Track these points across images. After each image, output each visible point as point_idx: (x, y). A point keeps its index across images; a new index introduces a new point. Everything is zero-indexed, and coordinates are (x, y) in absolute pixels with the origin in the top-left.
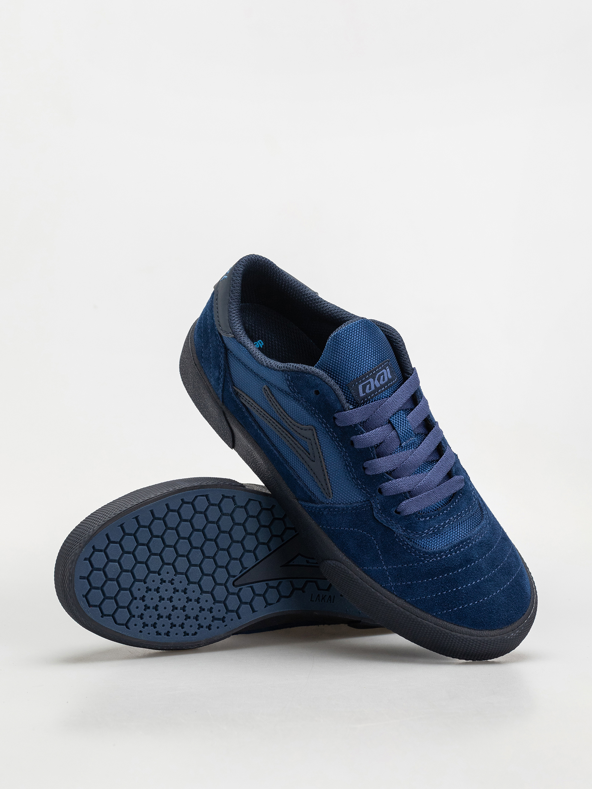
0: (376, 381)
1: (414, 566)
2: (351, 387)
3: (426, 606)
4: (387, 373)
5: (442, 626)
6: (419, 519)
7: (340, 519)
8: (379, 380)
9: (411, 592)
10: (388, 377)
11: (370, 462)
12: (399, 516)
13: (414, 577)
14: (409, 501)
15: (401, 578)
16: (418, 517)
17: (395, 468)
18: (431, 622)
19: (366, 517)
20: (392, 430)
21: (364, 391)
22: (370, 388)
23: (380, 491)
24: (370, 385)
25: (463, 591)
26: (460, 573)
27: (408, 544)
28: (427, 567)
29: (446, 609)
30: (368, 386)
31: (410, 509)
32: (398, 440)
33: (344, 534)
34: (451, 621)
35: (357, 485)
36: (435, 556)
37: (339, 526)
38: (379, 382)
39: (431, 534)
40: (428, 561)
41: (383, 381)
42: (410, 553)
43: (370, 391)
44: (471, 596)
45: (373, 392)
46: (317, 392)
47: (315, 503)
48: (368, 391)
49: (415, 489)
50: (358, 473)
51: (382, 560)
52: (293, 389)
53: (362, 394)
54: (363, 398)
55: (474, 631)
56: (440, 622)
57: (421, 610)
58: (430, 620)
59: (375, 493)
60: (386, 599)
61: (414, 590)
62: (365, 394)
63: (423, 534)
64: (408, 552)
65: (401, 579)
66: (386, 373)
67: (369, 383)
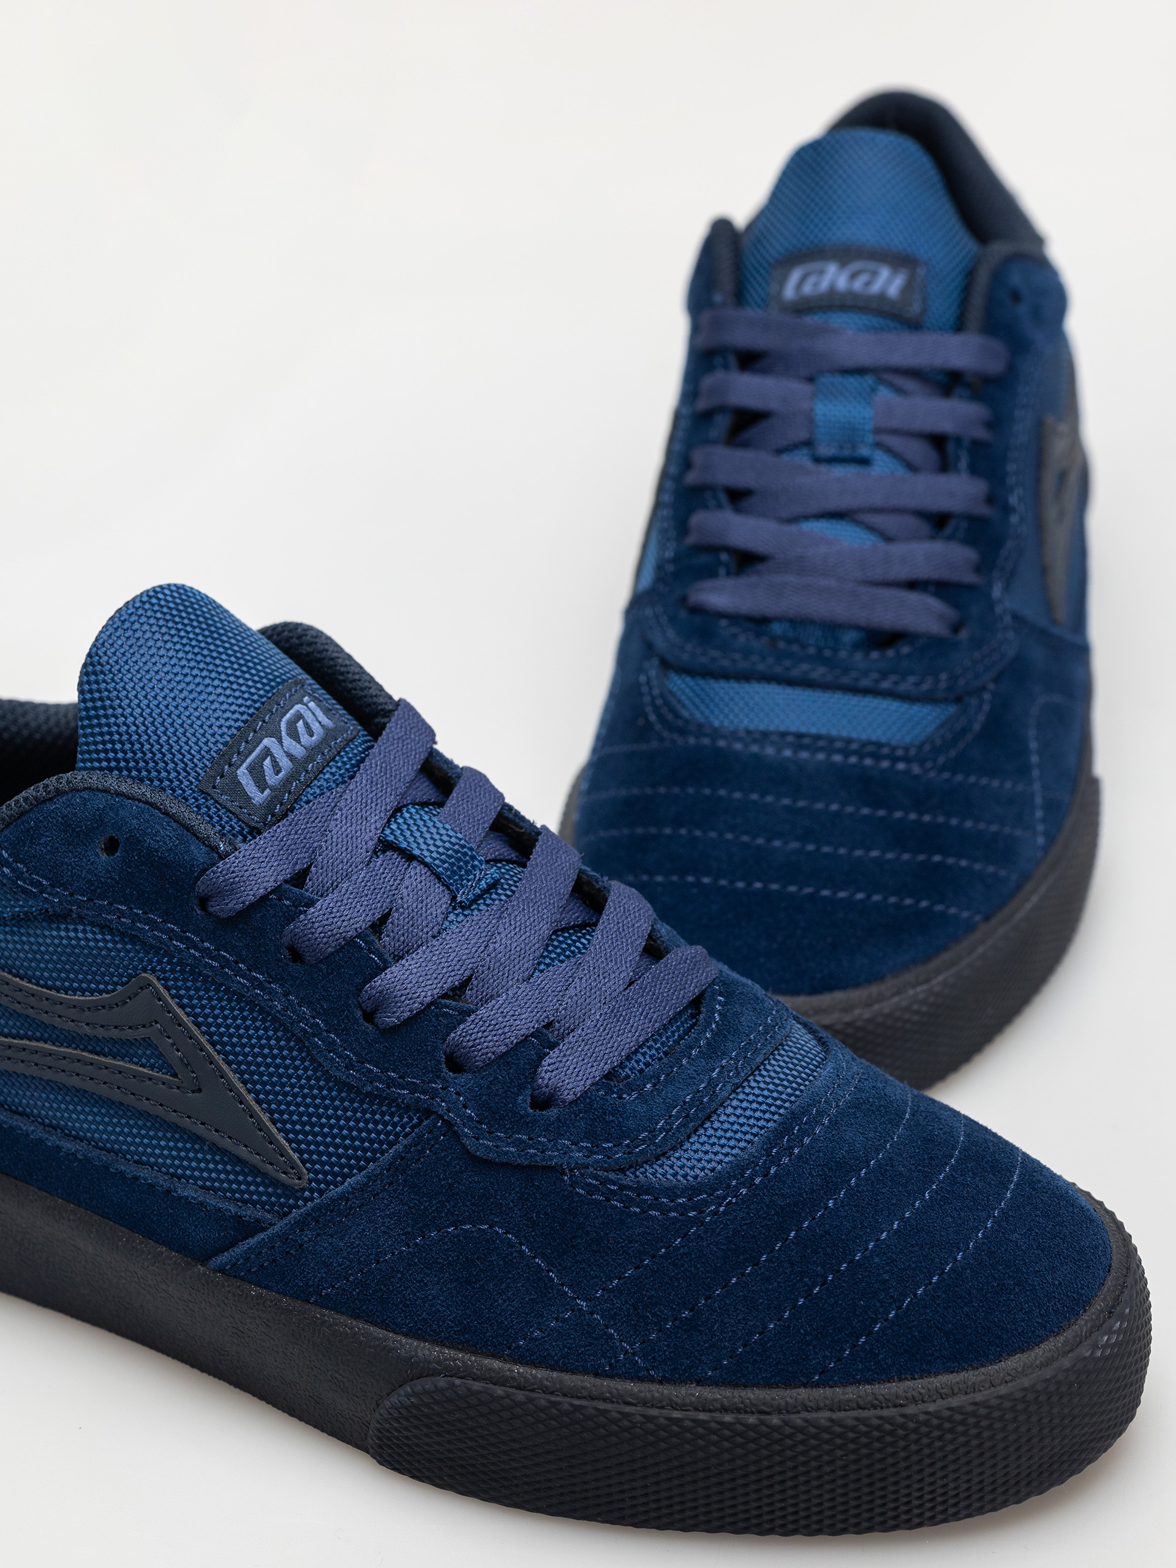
0: (287, 741)
1: (676, 1249)
2: (214, 787)
3: (777, 1364)
4: (314, 714)
5: (861, 1403)
6: (620, 1098)
7: (364, 1230)
8: (294, 735)
9: (705, 1342)
10: (320, 723)
11: (378, 982)
12: (553, 1113)
13: (691, 1285)
14: (561, 1051)
15: (650, 1312)
16: (614, 1093)
17: (467, 973)
18: (819, 1409)
19: (445, 1171)
20: (405, 866)
21: (261, 784)
22: (277, 769)
23: (456, 1064)
24: (272, 756)
25: (876, 1260)
26: (837, 1208)
27: (622, 1188)
28: (719, 1234)
29: (847, 1342)
30: (267, 762)
31: (574, 1075)
32: (439, 888)
33: (398, 1272)
34: (882, 1374)
35: (371, 1082)
36: (729, 1186)
37: (372, 1254)
38: (299, 742)
39: (684, 1125)
40: (715, 1213)
41: (312, 735)
42: (645, 1215)
43: (281, 775)
44: (910, 1266)
45: (292, 777)
46: (112, 846)
47: (264, 1229)
48: (272, 779)
49: (565, 1009)
50: (357, 1039)
51: (562, 1285)
52: (32, 884)
53: (258, 797)
54: (269, 805)
55: (976, 1373)
56: (850, 1393)
57: (768, 1384)
58: (812, 1404)
59: (439, 1077)
60: (634, 1408)
61: (713, 1327)
62: (268, 790)
63: (655, 1137)
64: (635, 1213)
65: (654, 1315)
66: (311, 715)
67: (267, 752)
